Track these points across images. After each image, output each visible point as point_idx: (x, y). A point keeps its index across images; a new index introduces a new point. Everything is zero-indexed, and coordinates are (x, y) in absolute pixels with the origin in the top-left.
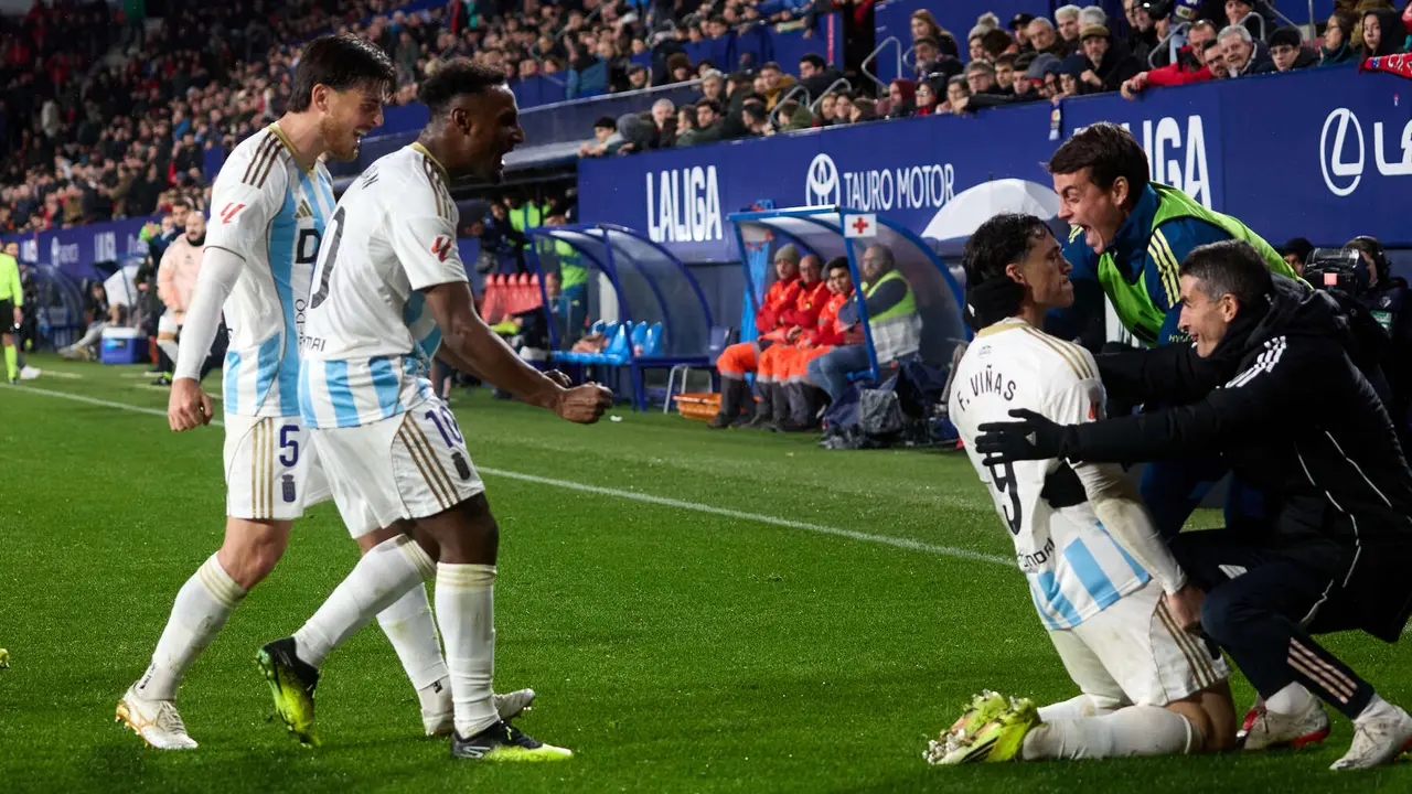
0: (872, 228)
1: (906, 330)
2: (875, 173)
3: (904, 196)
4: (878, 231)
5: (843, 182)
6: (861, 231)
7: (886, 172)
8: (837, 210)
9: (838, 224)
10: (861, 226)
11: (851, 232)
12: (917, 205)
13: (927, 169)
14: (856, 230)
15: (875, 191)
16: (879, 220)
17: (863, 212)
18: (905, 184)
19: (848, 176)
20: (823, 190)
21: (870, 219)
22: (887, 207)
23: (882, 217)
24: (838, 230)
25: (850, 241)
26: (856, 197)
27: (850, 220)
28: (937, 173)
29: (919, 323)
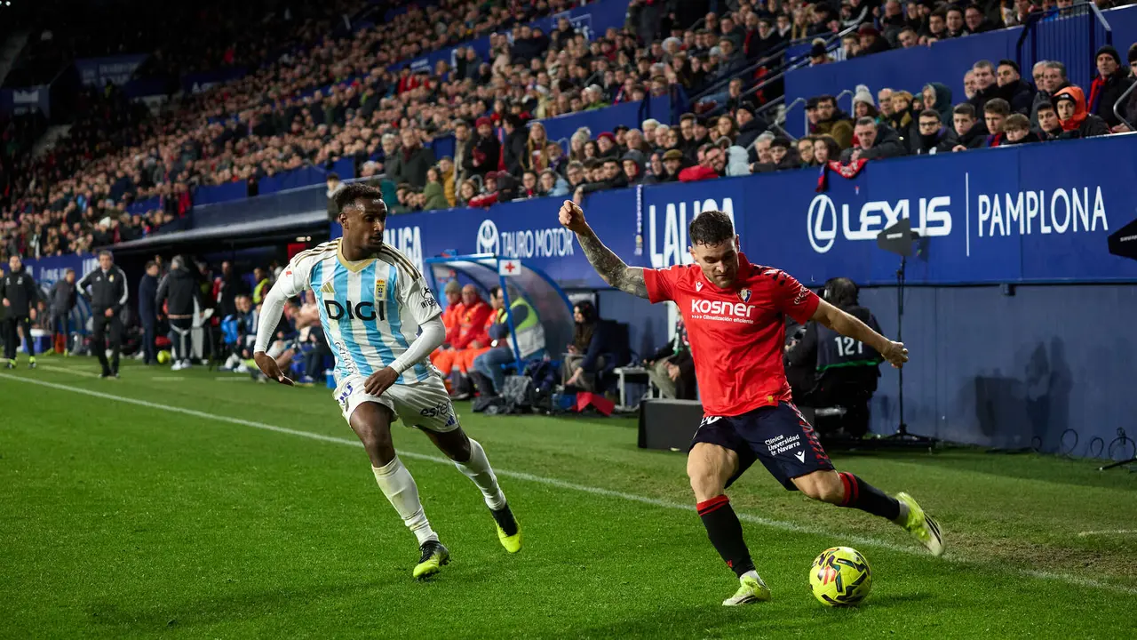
0: (518, 270)
1: (532, 337)
2: (521, 233)
3: (540, 249)
4: (522, 272)
5: (501, 238)
6: (510, 271)
7: (529, 233)
8: (495, 257)
9: (496, 266)
10: (510, 267)
11: (503, 271)
12: (549, 254)
13: (555, 231)
14: (508, 270)
15: (522, 245)
16: (522, 264)
17: (514, 259)
18: (541, 239)
19: (504, 234)
20: (488, 244)
21: (517, 264)
22: (529, 255)
23: (525, 262)
24: (495, 270)
25: (503, 278)
26: (510, 248)
27: (503, 264)
28: (562, 235)
29: (541, 331)
